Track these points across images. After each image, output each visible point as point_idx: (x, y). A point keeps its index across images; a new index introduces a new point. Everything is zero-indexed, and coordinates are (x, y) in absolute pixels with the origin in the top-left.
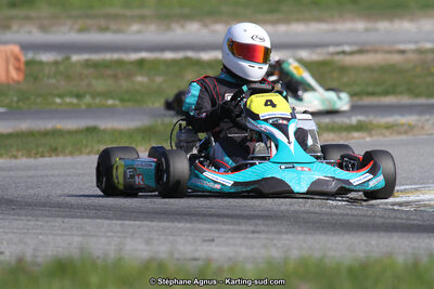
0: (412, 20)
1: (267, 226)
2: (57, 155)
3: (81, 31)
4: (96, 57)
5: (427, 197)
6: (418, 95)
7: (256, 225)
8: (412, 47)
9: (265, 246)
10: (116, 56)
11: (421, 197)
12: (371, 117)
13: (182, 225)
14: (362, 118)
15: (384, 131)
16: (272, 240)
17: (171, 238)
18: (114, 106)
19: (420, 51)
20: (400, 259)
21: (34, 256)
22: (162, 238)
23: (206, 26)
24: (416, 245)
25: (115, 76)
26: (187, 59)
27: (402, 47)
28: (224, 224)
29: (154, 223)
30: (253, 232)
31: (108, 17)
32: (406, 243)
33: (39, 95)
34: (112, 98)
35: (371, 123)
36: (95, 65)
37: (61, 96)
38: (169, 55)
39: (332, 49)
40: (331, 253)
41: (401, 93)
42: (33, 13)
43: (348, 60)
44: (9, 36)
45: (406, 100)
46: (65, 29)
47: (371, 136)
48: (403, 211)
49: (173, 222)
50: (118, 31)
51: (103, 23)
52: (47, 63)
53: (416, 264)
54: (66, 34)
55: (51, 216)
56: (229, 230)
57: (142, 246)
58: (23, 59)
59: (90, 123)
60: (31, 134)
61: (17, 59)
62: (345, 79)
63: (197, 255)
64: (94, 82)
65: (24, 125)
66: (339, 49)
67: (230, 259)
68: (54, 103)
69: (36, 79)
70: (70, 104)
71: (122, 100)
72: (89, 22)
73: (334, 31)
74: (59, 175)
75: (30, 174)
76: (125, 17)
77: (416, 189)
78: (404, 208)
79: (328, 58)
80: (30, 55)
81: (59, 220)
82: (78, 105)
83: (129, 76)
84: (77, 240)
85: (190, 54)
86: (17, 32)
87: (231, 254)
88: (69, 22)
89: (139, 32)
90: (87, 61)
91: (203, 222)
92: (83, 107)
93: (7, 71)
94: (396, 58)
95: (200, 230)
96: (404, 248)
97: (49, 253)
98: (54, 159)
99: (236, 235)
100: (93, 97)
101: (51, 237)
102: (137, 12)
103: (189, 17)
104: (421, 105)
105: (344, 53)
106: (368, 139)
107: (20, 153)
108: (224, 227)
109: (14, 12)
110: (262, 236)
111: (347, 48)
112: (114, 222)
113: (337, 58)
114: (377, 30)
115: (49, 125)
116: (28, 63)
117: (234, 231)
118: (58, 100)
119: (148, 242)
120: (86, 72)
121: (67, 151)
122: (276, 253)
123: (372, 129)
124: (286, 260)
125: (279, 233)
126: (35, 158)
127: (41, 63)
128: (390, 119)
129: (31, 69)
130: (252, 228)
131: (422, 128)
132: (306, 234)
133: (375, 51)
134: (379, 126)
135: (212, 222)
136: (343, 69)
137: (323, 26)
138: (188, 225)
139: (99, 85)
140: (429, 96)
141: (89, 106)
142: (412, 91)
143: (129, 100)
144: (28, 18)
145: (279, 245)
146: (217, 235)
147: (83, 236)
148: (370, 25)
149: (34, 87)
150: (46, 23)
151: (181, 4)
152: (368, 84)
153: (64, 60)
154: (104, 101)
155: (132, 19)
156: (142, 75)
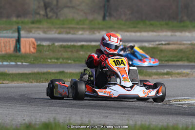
0: (189, 32)
1: (129, 111)
2: (48, 82)
3: (59, 33)
4: (65, 44)
5: (193, 102)
6: (191, 62)
7: (125, 111)
8: (189, 42)
9: (128, 120)
10: (72, 44)
11: (191, 102)
12: (172, 70)
13: (95, 110)
14: (169, 70)
15: (177, 75)
16: (131, 117)
17: (91, 115)
18: (71, 63)
19: (192, 44)
20: (181, 126)
22: (87, 115)
24: (187, 120)
25: (72, 51)
27: (185, 42)
28: (112, 110)
29: (85, 110)
30: (123, 114)
31: (70, 28)
32: (184, 120)
33: (42, 58)
34: (71, 60)
35: (172, 72)
36: (64, 47)
37: (50, 59)
38: (93, 44)
39: (157, 43)
40: (154, 123)
41: (184, 61)
42: (41, 26)
43: (164, 47)
44: (31, 35)
45: (186, 63)
46: (53, 32)
48: (183, 107)
49: (92, 109)
50: (72, 34)
51: (68, 31)
52: (45, 46)
54: (53, 35)
55: (44, 106)
56: (114, 113)
57: (79, 119)
58: (36, 44)
59: (61, 70)
60: (38, 73)
62: (162, 55)
64: (64, 54)
65: (36, 70)
66: (160, 43)
69: (41, 52)
70: (54, 62)
71: (74, 61)
72: (63, 30)
73: (159, 35)
76: (76, 28)
77: (189, 99)
79: (156, 46)
80: (39, 43)
81: (47, 107)
82: (57, 62)
83: (77, 51)
84: (54, 115)
86: (34, 33)
87: (114, 123)
88: (55, 30)
89: (82, 34)
90: (61, 45)
91: (104, 109)
92: (59, 63)
93: (30, 48)
94: (182, 47)
95: (103, 113)
97: (43, 120)
100: (63, 59)
101: (43, 114)
102: (81, 26)
103: (102, 29)
104: (192, 66)
105: (162, 44)
106: (171, 78)
107: (33, 81)
108: (112, 112)
109: (33, 25)
110: (127, 116)
111: (163, 43)
112: (69, 109)
114: (176, 36)
115: (45, 70)
116: (38, 46)
117: (116, 114)
118: (49, 60)
119: (82, 117)
120: (60, 49)
122: (131, 123)
123: (172, 75)
124: (135, 125)
125: (134, 114)
126: (39, 83)
127: (43, 46)
128: (179, 71)
129: (39, 48)
130: (123, 112)
131: (192, 74)
132: (144, 115)
133: (174, 44)
134: (175, 74)
135: (108, 110)
136: (162, 51)
137: (155, 34)
138: (98, 111)
139: (65, 55)
141: (61, 63)
142: (188, 60)
143: (77, 61)
144: (38, 28)
145: (133, 119)
146: (109, 115)
147: (57, 114)
148: (173, 34)
149: (40, 55)
150: (46, 30)
151: (99, 24)
152: (171, 57)
153: (52, 45)
154: (67, 61)
155: (79, 29)
156: (83, 51)
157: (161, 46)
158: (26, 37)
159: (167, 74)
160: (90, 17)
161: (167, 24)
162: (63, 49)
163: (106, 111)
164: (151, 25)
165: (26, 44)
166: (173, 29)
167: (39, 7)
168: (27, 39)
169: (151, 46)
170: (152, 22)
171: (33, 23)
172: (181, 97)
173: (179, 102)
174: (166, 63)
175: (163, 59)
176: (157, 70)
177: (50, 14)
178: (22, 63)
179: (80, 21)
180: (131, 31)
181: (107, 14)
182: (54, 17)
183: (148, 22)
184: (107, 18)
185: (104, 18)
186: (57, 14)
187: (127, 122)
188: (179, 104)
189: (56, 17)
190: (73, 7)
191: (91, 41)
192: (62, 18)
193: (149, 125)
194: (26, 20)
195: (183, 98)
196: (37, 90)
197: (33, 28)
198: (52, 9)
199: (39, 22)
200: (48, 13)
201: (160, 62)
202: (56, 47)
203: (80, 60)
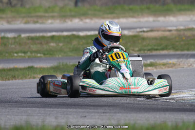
0: (174, 16)
1: (110, 110)
2: (15, 79)
3: (26, 23)
4: (33, 35)
5: (181, 96)
6: (177, 50)
7: (105, 109)
8: (175, 28)
9: (109, 119)
10: (41, 34)
11: (179, 96)
12: (156, 60)
13: (71, 110)
14: (152, 61)
15: (162, 66)
16: (112, 116)
17: (66, 116)
18: (41, 57)
19: (177, 30)
20: (170, 124)
21: (5, 125)
22: (63, 116)
23: (82, 20)
24: (176, 117)
25: (41, 43)
26: (73, 35)
27: (170, 28)
28: (90, 109)
29: (59, 109)
30: (104, 113)
31: (37, 17)
32: (172, 117)
33: (7, 53)
34: (40, 53)
35: (156, 63)
36: (32, 39)
37: (16, 53)
38: (65, 34)
39: (138, 30)
40: (139, 122)
41: (169, 49)
42: (4, 16)
43: (145, 35)
45: (172, 52)
46: (19, 22)
47: (156, 68)
49: (67, 109)
50: (41, 23)
51: (35, 19)
52: (10, 38)
53: (177, 126)
54: (19, 25)
55: (13, 107)
56: (92, 112)
57: (53, 120)
59: (30, 65)
60: (3, 70)
62: (144, 43)
63: (78, 123)
64: (32, 46)
66: (141, 30)
68: (14, 56)
69: (5, 45)
70: (21, 56)
71: (44, 54)
72: (29, 19)
73: (140, 21)
74: (16, 88)
75: (3, 88)
76: (45, 16)
78: (171, 101)
79: (137, 34)
80: (3, 34)
81: (17, 108)
82: (24, 56)
83: (47, 43)
84: (24, 117)
85: (75, 33)
88: (20, 19)
89: (52, 23)
90: (28, 37)
91: (81, 108)
92: (27, 57)
94: (167, 33)
95: (80, 112)
97: (12, 123)
98: (14, 81)
99: (96, 114)
100: (31, 53)
101: (13, 116)
102: (51, 14)
103: (74, 16)
104: (179, 55)
105: (144, 31)
106: (155, 70)
108: (90, 111)
110: (107, 114)
111: (145, 29)
112: (41, 109)
113: (141, 34)
114: (158, 21)
115: (11, 66)
116: (2, 38)
117: (95, 112)
118: (15, 55)
119: (56, 118)
120: (28, 41)
121: (20, 78)
122: (114, 122)
123: (157, 66)
125: (115, 113)
126: (5, 81)
127: (8, 38)
128: (165, 61)
129: (3, 41)
130: (103, 111)
131: (179, 65)
132: (127, 113)
133: (158, 31)
134: (160, 64)
135: (85, 109)
136: (144, 39)
137: (134, 20)
138: (75, 110)
139: (34, 47)
140: (182, 50)
141: (29, 57)
142: (175, 48)
143: (47, 54)
144: (1, 18)
146: (87, 114)
147: (28, 115)
148: (155, 19)
149: (5, 49)
150: (10, 20)
151: (70, 11)
152: (155, 46)
153: (18, 37)
154: (36, 55)
155: (49, 18)
156: (53, 43)
157: (143, 33)
159: (151, 65)
160: (61, 4)
161: (148, 8)
162: (30, 41)
163: (83, 110)
164: (131, 9)
166: (156, 13)
169: (131, 34)
170: (131, 7)
174: (149, 53)
175: (145, 48)
177: (14, 2)
179: (49, 8)
182: (19, 5)
183: (126, 7)
184: (80, 4)
185: (76, 4)
187: (108, 121)
188: (167, 99)
189: (22, 5)
191: (62, 30)
192: (28, 6)
201: (142, 52)
202: (23, 39)
203: (51, 53)
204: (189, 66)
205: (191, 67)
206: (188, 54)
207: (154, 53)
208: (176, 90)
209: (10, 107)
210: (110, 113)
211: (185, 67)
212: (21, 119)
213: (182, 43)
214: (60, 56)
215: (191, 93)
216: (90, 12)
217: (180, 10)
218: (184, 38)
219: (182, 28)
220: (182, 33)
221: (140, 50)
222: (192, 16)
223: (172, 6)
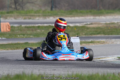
0: (104, 16)
1: (68, 66)
2: (18, 49)
3: (24, 19)
4: (28, 25)
5: (107, 59)
6: (106, 34)
7: (66, 66)
8: (104, 23)
9: (68, 71)
10: (33, 25)
11: (106, 59)
12: (94, 40)
14: (92, 40)
15: (97, 43)
17: (45, 69)
18: (32, 37)
19: (106, 24)
20: (100, 74)
21: (11, 74)
22: (43, 69)
23: (54, 18)
24: (104, 71)
25: (32, 30)
27: (102, 23)
28: (58, 66)
29: (41, 66)
30: (65, 68)
31: (31, 16)
32: (102, 70)
33: (14, 35)
34: (32, 35)
35: (94, 41)
36: (28, 27)
37: (19, 35)
38: (45, 25)
39: (85, 23)
40: (84, 73)
41: (102, 34)
42: (13, 15)
43: (89, 26)
44: (7, 20)
45: (103, 36)
46: (20, 19)
47: (94, 44)
48: (102, 63)
49: (46, 65)
50: (33, 19)
51: (30, 17)
52: (16, 27)
53: (104, 75)
57: (38, 71)
58: (10, 26)
60: (12, 44)
61: (9, 26)
62: (88, 31)
63: (51, 74)
64: (27, 31)
65: (10, 42)
66: (87, 23)
67: (59, 74)
68: (18, 37)
69: (13, 31)
70: (22, 37)
71: (34, 36)
72: (26, 17)
73: (86, 19)
74: (18, 54)
76: (35, 16)
77: (105, 57)
78: (102, 62)
79: (84, 25)
80: (12, 25)
81: (18, 65)
82: (23, 37)
83: (36, 30)
84: (22, 70)
85: (50, 25)
86: (9, 19)
87: (60, 73)
88: (21, 17)
89: (38, 19)
90: (26, 26)
92: (25, 38)
93: (6, 29)
94: (100, 26)
95: (52, 67)
96: (101, 71)
97: (15, 73)
98: (17, 50)
99: (61, 69)
100: (27, 35)
101: (16, 69)
102: (38, 14)
103: (51, 16)
104: (106, 37)
105: (88, 24)
106: (93, 45)
107: (9, 49)
110: (67, 69)
111: (89, 23)
112: (31, 65)
113: (86, 25)
114: (96, 19)
115: (16, 42)
117: (60, 68)
118: (19, 36)
120: (25, 29)
121: (21, 48)
122: (70, 73)
123: (94, 43)
124: (73, 74)
125: (71, 68)
126: (13, 50)
127: (14, 27)
128: (99, 40)
129: (12, 28)
131: (107, 42)
132: (78, 68)
133: (95, 24)
135: (55, 65)
136: (88, 28)
137: (83, 18)
138: (49, 66)
139: (29, 32)
140: (108, 35)
141: (26, 37)
142: (104, 33)
143: (35, 36)
144: (11, 16)
145: (71, 71)
146: (56, 68)
147: (24, 69)
148: (94, 17)
149: (13, 33)
150: (16, 17)
151: (49, 13)
152: (94, 32)
153: (20, 26)
154: (30, 36)
155: (37, 16)
156: (39, 30)
157: (87, 25)
158: (4, 22)
159: (91, 42)
160: (43, 9)
161: (91, 12)
162: (27, 29)
163: (54, 66)
164: (81, 12)
165: (4, 26)
166: (94, 14)
167: (11, 3)
168: (5, 23)
169: (81, 25)
170: (81, 11)
171: (8, 13)
172: (100, 56)
173: (99, 60)
174: (90, 36)
175: (88, 33)
176: (85, 40)
177: (18, 7)
178: (2, 38)
179: (37, 11)
180: (69, 17)
181: (54, 6)
182: (21, 9)
183: (78, 11)
184: (53, 9)
185: (52, 9)
186: (22, 7)
187: (67, 73)
188: (99, 61)
189: (22, 9)
190: (32, 3)
191: (44, 23)
192: (25, 10)
193: (81, 74)
194: (4, 11)
195: (101, 57)
196: (12, 55)
197: (8, 16)
198: (19, 4)
199: (12, 12)
200: (17, 6)
201: (87, 35)
202: (22, 27)
203: (38, 35)
204: (112, 43)
205: (113, 44)
206: (111, 37)
207: (93, 36)
208: (104, 56)
209: (15, 64)
210: (68, 68)
211: (110, 43)
212: (20, 71)
213: (108, 31)
214: (42, 37)
215: (112, 58)
216: (59, 14)
217: (108, 13)
218: (109, 28)
219: (108, 22)
220: (108, 25)
221: (86, 34)
222: (114, 16)
223: (103, 10)
